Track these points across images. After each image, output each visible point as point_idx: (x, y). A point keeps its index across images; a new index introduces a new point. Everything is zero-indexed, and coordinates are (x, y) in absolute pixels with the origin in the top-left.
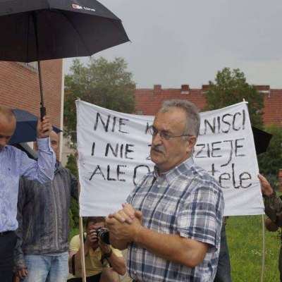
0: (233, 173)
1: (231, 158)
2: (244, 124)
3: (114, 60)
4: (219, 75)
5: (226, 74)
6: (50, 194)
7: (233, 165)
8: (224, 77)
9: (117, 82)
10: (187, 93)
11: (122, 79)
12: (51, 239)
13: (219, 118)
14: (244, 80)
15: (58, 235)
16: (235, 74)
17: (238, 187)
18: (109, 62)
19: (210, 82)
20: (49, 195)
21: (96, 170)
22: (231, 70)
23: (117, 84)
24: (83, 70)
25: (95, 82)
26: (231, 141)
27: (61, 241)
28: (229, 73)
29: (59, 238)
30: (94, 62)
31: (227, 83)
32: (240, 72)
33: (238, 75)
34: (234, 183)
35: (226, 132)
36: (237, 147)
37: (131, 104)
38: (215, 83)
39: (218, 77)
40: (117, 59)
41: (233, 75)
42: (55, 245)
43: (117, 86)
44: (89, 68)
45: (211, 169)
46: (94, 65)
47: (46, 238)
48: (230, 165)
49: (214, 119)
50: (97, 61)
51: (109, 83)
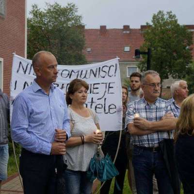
0: (105, 104)
1: (104, 94)
2: (115, 72)
3: (67, 5)
4: (154, 17)
5: (160, 16)
7: (105, 99)
8: (159, 18)
9: (70, 23)
10: (128, 32)
11: (73, 21)
13: (100, 68)
14: (176, 21)
16: (168, 16)
17: (107, 113)
18: (62, 7)
19: (147, 23)
22: (165, 13)
23: (69, 25)
24: (40, 14)
25: (51, 23)
26: (106, 83)
28: (163, 15)
30: (49, 7)
31: (162, 23)
32: (173, 14)
33: (171, 17)
34: (105, 110)
35: (104, 77)
36: (109, 87)
38: (151, 24)
39: (154, 18)
40: (69, 5)
41: (166, 17)
43: (69, 27)
44: (45, 12)
45: (91, 101)
46: (50, 9)
48: (103, 99)
49: (97, 69)
50: (52, 6)
51: (63, 25)
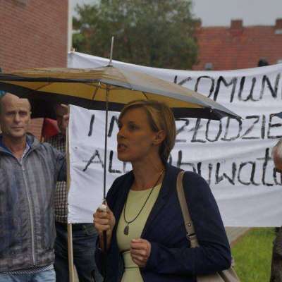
6: (22, 184)
9: (169, 16)
11: (175, 12)
12: (25, 250)
15: (36, 244)
20: (19, 187)
21: (93, 158)
23: (168, 19)
27: (40, 251)
29: (36, 248)
37: (191, 52)
42: (31, 257)
47: (17, 248)
49: (279, 76)
51: (156, 18)
